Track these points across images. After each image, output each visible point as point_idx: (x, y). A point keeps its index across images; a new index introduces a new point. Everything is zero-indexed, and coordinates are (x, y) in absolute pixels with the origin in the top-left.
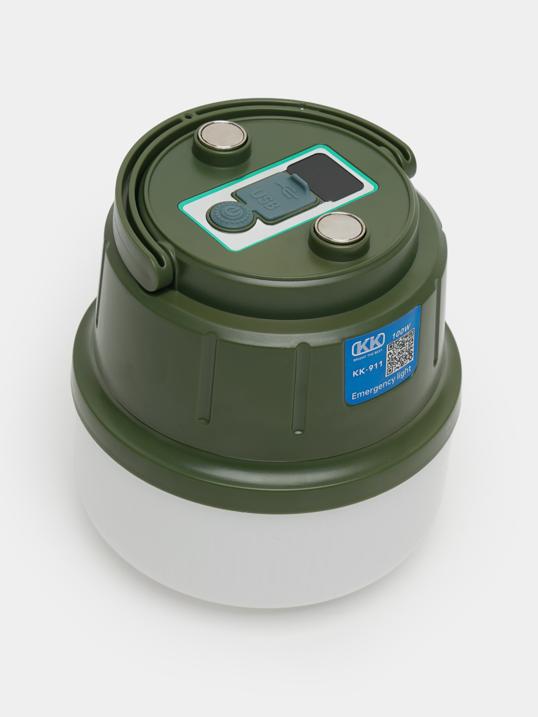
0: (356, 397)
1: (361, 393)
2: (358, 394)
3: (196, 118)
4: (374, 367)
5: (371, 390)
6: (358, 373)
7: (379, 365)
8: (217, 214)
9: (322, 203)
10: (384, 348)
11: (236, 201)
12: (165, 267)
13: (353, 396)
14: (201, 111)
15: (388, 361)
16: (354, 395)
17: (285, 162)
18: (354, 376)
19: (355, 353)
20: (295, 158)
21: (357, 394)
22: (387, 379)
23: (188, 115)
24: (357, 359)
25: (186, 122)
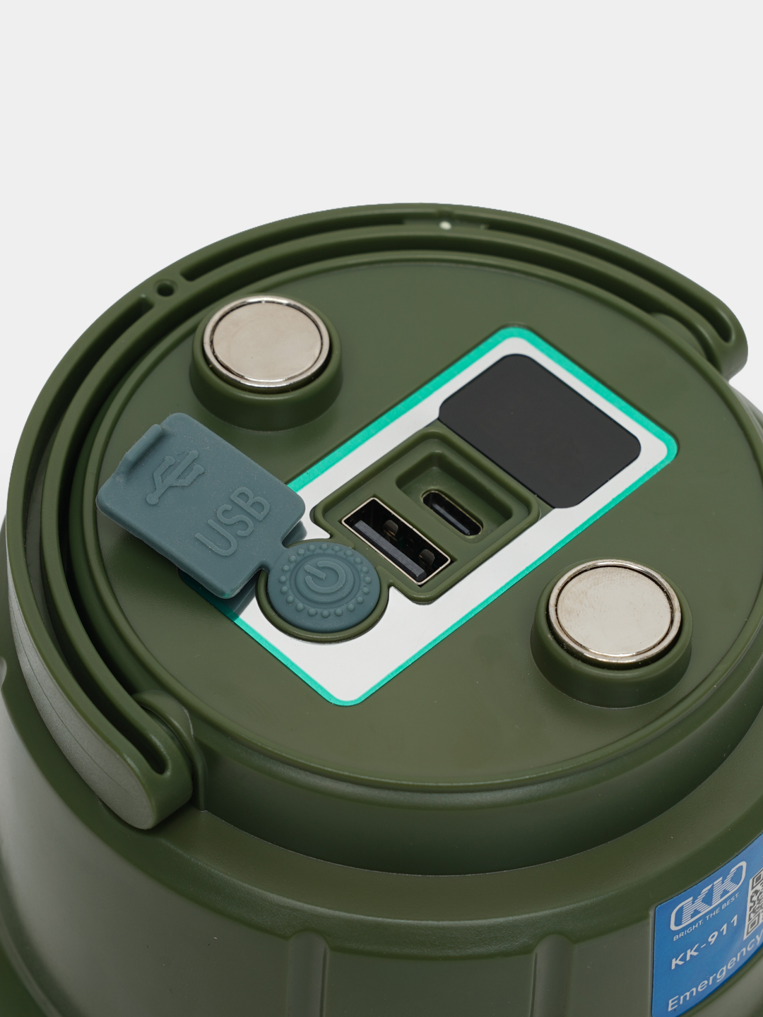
0: (678, 1003)
1: (688, 994)
2: (682, 997)
3: (186, 291)
4: (720, 933)
5: (711, 978)
6: (683, 959)
7: (730, 925)
8: (285, 588)
9: (544, 515)
10: (743, 891)
11: (327, 536)
12: (168, 773)
13: (670, 1004)
14: (196, 266)
15: (751, 908)
16: (673, 1002)
17: (430, 393)
18: (673, 967)
19: (678, 923)
20: (453, 376)
21: (679, 999)
22: (745, 944)
23: (162, 285)
24: (681, 935)
25: (162, 307)
